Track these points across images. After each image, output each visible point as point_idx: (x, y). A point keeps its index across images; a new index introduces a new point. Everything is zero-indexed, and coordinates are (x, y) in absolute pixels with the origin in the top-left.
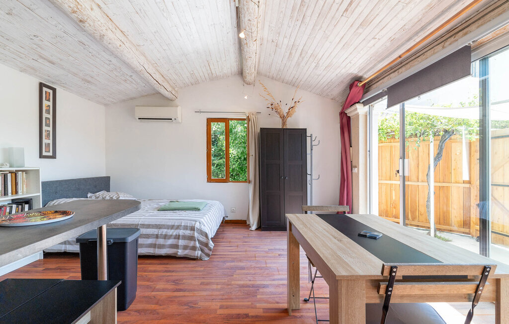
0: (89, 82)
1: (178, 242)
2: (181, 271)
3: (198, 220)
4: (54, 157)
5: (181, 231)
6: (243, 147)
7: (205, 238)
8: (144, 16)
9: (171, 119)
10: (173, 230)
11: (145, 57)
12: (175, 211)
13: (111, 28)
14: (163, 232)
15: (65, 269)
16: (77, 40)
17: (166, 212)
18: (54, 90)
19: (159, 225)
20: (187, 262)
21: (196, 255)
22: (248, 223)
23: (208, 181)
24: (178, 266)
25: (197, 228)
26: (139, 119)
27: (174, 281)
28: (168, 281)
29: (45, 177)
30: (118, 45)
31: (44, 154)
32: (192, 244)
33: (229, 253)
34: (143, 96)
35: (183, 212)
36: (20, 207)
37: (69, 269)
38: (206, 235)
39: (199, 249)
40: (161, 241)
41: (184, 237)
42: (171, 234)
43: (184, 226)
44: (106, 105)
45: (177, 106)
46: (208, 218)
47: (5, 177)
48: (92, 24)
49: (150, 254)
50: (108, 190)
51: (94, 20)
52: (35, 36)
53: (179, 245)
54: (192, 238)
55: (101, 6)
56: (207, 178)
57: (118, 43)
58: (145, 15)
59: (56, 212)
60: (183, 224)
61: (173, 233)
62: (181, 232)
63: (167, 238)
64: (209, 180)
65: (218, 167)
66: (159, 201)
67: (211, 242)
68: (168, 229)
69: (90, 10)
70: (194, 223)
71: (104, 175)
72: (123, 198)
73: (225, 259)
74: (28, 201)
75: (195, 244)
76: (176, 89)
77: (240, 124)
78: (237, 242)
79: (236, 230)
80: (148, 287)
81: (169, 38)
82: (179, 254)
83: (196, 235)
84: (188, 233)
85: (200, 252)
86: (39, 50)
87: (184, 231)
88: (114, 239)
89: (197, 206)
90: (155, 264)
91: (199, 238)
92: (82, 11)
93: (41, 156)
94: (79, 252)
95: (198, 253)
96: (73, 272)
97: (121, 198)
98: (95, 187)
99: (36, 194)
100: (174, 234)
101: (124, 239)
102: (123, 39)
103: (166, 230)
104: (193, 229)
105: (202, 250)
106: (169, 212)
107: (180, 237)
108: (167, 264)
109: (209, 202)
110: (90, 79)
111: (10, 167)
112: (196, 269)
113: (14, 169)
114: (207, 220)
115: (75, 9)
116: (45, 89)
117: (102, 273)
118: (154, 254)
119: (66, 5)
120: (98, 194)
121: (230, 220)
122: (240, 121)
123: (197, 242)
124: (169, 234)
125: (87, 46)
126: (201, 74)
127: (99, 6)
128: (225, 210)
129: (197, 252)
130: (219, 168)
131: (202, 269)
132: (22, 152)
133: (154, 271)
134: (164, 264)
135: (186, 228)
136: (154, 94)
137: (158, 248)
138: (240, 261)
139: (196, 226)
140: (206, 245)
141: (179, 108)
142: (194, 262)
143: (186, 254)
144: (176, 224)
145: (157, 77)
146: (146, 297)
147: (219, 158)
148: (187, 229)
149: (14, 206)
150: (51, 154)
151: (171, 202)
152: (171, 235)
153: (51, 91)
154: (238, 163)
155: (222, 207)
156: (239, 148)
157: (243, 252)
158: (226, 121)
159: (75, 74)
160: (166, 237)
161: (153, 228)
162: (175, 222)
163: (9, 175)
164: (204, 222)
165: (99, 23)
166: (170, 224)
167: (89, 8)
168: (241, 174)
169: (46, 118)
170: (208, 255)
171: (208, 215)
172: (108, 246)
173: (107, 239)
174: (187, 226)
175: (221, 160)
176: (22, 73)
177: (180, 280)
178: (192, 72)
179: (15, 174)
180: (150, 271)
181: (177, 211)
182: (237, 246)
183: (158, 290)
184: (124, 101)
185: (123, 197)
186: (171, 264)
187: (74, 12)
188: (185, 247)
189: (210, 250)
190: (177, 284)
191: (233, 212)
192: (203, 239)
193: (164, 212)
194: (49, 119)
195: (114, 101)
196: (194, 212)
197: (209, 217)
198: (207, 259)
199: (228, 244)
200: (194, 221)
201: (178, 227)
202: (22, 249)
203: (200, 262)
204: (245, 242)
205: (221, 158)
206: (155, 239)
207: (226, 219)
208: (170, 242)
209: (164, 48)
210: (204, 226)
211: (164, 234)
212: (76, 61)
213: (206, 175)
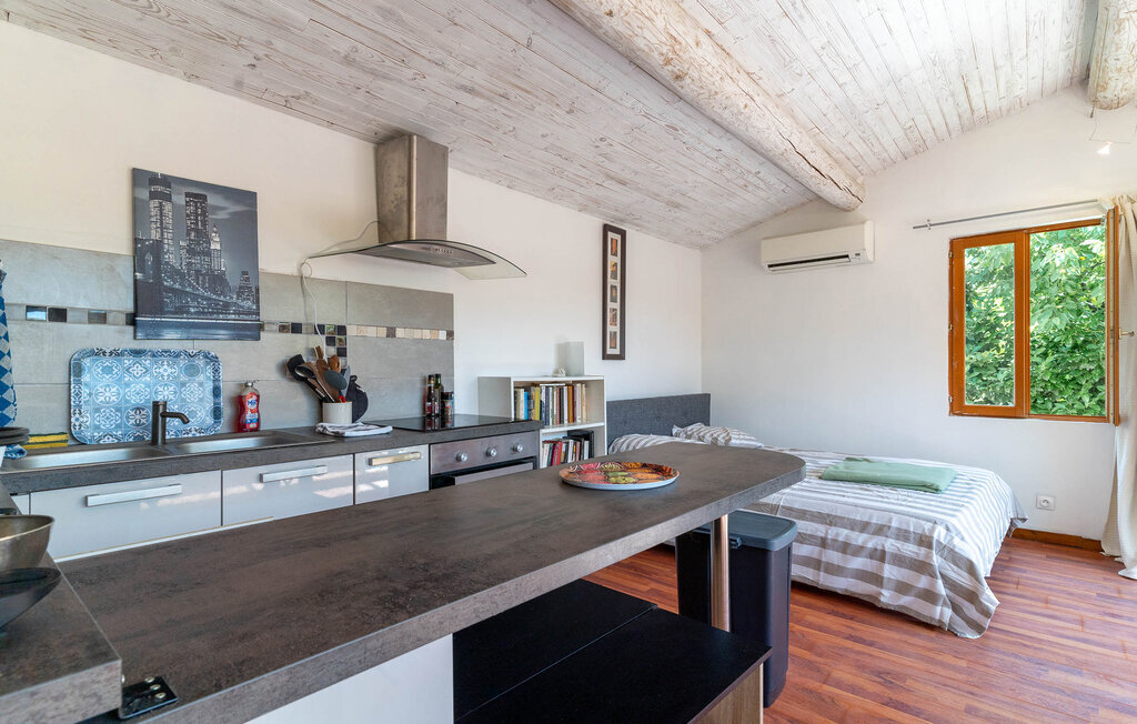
0: (677, 206)
1: (882, 569)
2: (898, 649)
3: (942, 522)
4: (621, 357)
5: (890, 541)
6: (1071, 311)
7: (965, 574)
8: (801, 17)
9: (847, 256)
10: (865, 536)
11: (793, 117)
12: (865, 486)
13: (729, 72)
14: (837, 534)
15: (642, 571)
16: (663, 124)
17: (841, 484)
18: (623, 234)
19: (828, 515)
20: (907, 627)
21: (937, 617)
22: (1107, 550)
23: (952, 412)
24: (883, 633)
25: (938, 542)
26: (770, 266)
27: (879, 674)
28: (862, 667)
29: (612, 393)
30: (742, 106)
31: (609, 351)
32: (923, 582)
33: (1051, 638)
34: (776, 215)
35: (887, 490)
36: (578, 443)
37: (650, 573)
38: (971, 569)
39: (944, 601)
40: (833, 557)
41: (899, 560)
42: (860, 542)
43: (899, 529)
44: (703, 248)
45: (863, 222)
46: (970, 520)
47: (561, 391)
48: (696, 75)
49: (806, 582)
50: (707, 423)
51: (700, 66)
52: (601, 139)
53: (882, 578)
54: (923, 567)
55: (713, 31)
56: (951, 404)
57: (742, 101)
58: (803, 11)
59: (644, 466)
60: (894, 524)
61: (866, 541)
62: (890, 545)
63: (848, 551)
64: (958, 408)
65: (977, 373)
66: (817, 454)
67: (989, 592)
68: (852, 529)
69: (694, 46)
70: (928, 526)
71: (699, 391)
72: (738, 442)
73: (1042, 655)
74: (586, 436)
75: (933, 584)
76: (860, 180)
77: (1063, 240)
78: (1076, 608)
79: (1056, 564)
80: (811, 666)
81: (857, 49)
82: (882, 599)
83: (936, 560)
84: (910, 549)
85: (948, 612)
86: (607, 164)
87: (899, 544)
88: (742, 538)
89: (929, 480)
90: (819, 609)
91: (944, 572)
92: (681, 54)
93: (605, 357)
94: (675, 545)
95: (942, 613)
96: (656, 581)
97: (735, 442)
98: (685, 414)
99: (598, 423)
100: (870, 545)
101: (765, 542)
102: (751, 89)
103: (846, 531)
104: (925, 541)
105: (956, 609)
106: (848, 485)
107: (887, 559)
108: (852, 619)
109: (959, 469)
110: (678, 199)
111: (567, 375)
112: (939, 658)
113: (571, 379)
114: (968, 523)
115: (670, 55)
116: (611, 235)
117: (720, 611)
118: (814, 585)
119: (656, 55)
120: (689, 428)
121: (1033, 532)
122: (1062, 233)
123: (940, 582)
124: (853, 542)
125: (680, 132)
126: (938, 121)
127: (708, 33)
128: (1015, 500)
129: (939, 609)
130: (980, 376)
131: (963, 664)
132: (580, 346)
133: (820, 629)
134: (843, 616)
135: (903, 535)
136: (803, 204)
137: (827, 571)
138: (1107, 678)
139: (935, 536)
140: (973, 597)
141: (868, 227)
142: (933, 634)
143: (902, 607)
144: (874, 521)
145: (818, 159)
146: (811, 691)
147: (979, 347)
148: (906, 539)
149: (571, 442)
150: (617, 351)
151: (848, 459)
152: (862, 547)
153: (618, 237)
154: (1050, 358)
155: (1006, 490)
156: (1054, 315)
157: (1113, 647)
158: (1019, 237)
159: (656, 196)
160: (845, 548)
161: (812, 521)
162: (871, 517)
163: (565, 388)
164: (961, 529)
165: (709, 69)
166: (858, 518)
167: (692, 43)
168: (1061, 392)
169: (612, 287)
170: (979, 628)
171: (969, 509)
172: (731, 551)
173: (730, 534)
174: (907, 531)
175: (986, 354)
176: (582, 214)
177: (898, 676)
178: (911, 123)
179: (572, 385)
180: (810, 626)
181: (872, 487)
182: (1082, 623)
183: (838, 684)
184: (738, 232)
185: (738, 440)
186: (863, 622)
187: (668, 62)
188: (903, 588)
189: (986, 613)
190: (888, 684)
191: (1043, 508)
192: (962, 578)
193: (835, 483)
194: (615, 287)
195: (720, 236)
196: (921, 494)
197: (972, 516)
198: (972, 635)
199: (1039, 607)
200: (928, 520)
201: (881, 530)
202: (612, 545)
203: (949, 639)
204: (1113, 615)
205: (987, 348)
206: (818, 549)
207: (1020, 525)
208: (858, 563)
209: (841, 82)
210: (962, 539)
211: (841, 539)
212: (661, 168)
213: (948, 395)
